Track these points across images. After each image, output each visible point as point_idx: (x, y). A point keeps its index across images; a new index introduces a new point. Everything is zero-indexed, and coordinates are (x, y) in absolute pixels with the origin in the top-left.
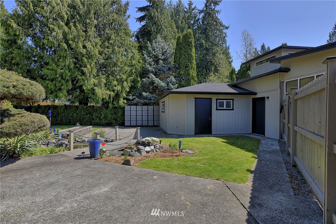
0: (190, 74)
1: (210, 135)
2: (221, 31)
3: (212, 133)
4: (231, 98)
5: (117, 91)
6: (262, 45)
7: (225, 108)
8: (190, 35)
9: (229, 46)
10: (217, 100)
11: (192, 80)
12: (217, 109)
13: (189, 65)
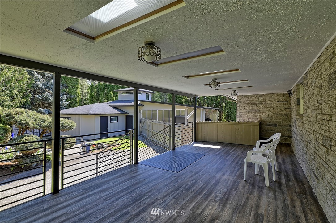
0: (77, 93)
3: (108, 136)
4: (117, 116)
7: (114, 121)
10: (110, 117)
11: (77, 98)
12: (110, 122)
13: (75, 86)
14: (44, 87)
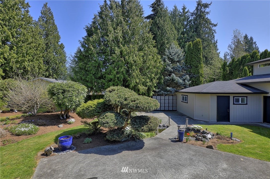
0: (200, 72)
1: (229, 123)
2: (210, 29)
3: (230, 121)
4: (245, 96)
5: (149, 86)
6: (245, 35)
7: (240, 103)
8: (199, 43)
9: (217, 40)
10: (234, 97)
11: (201, 77)
12: (234, 104)
13: (198, 66)
14: (172, 70)
